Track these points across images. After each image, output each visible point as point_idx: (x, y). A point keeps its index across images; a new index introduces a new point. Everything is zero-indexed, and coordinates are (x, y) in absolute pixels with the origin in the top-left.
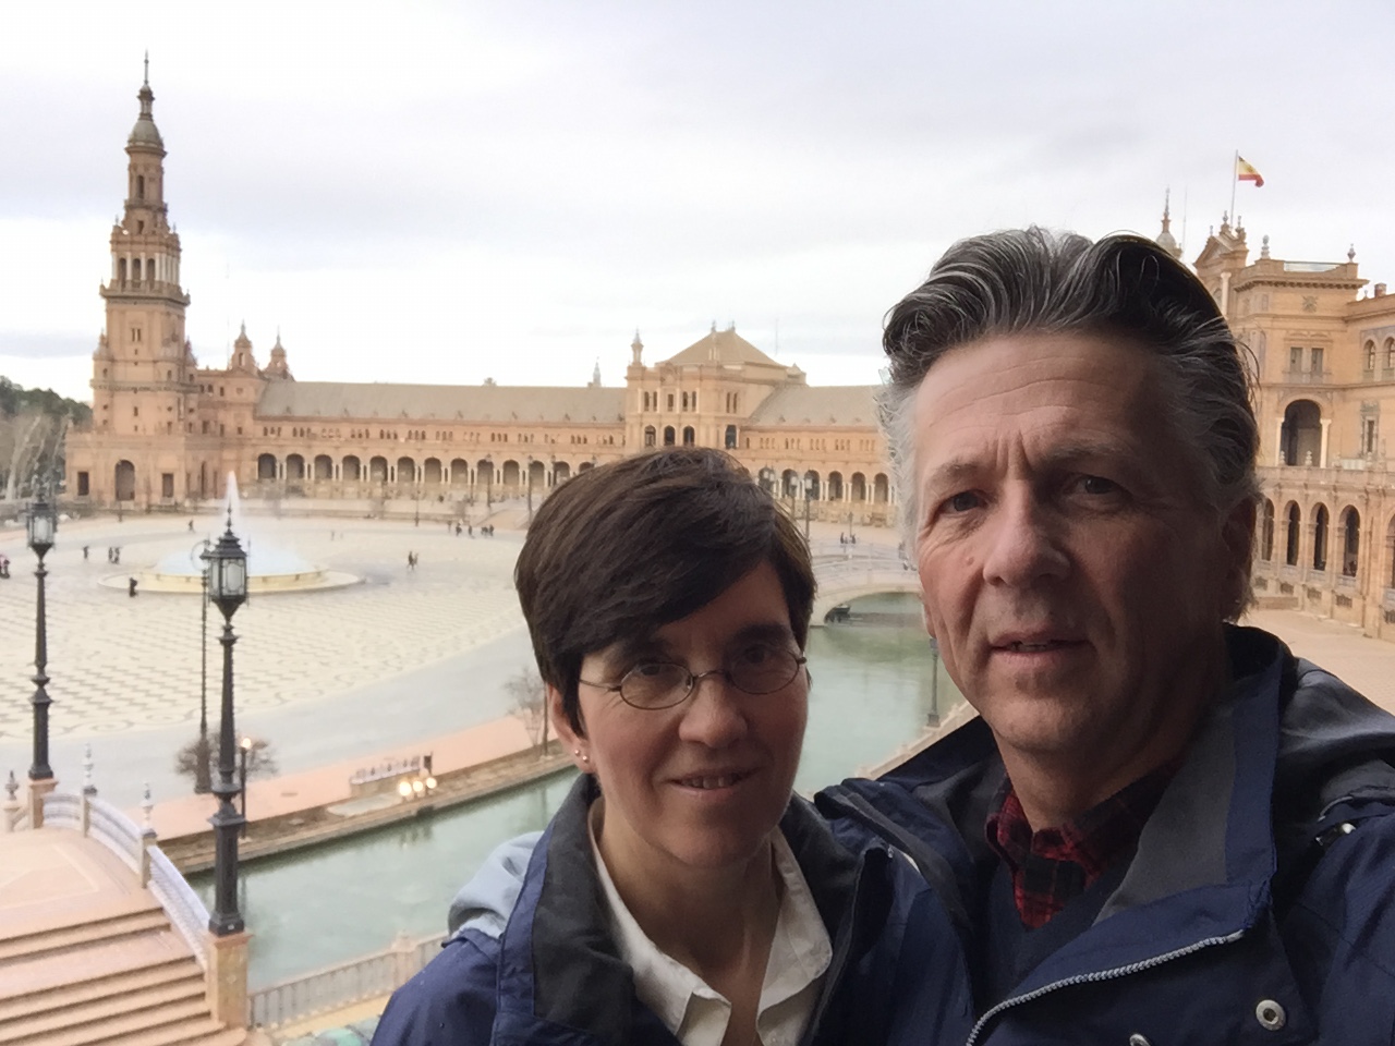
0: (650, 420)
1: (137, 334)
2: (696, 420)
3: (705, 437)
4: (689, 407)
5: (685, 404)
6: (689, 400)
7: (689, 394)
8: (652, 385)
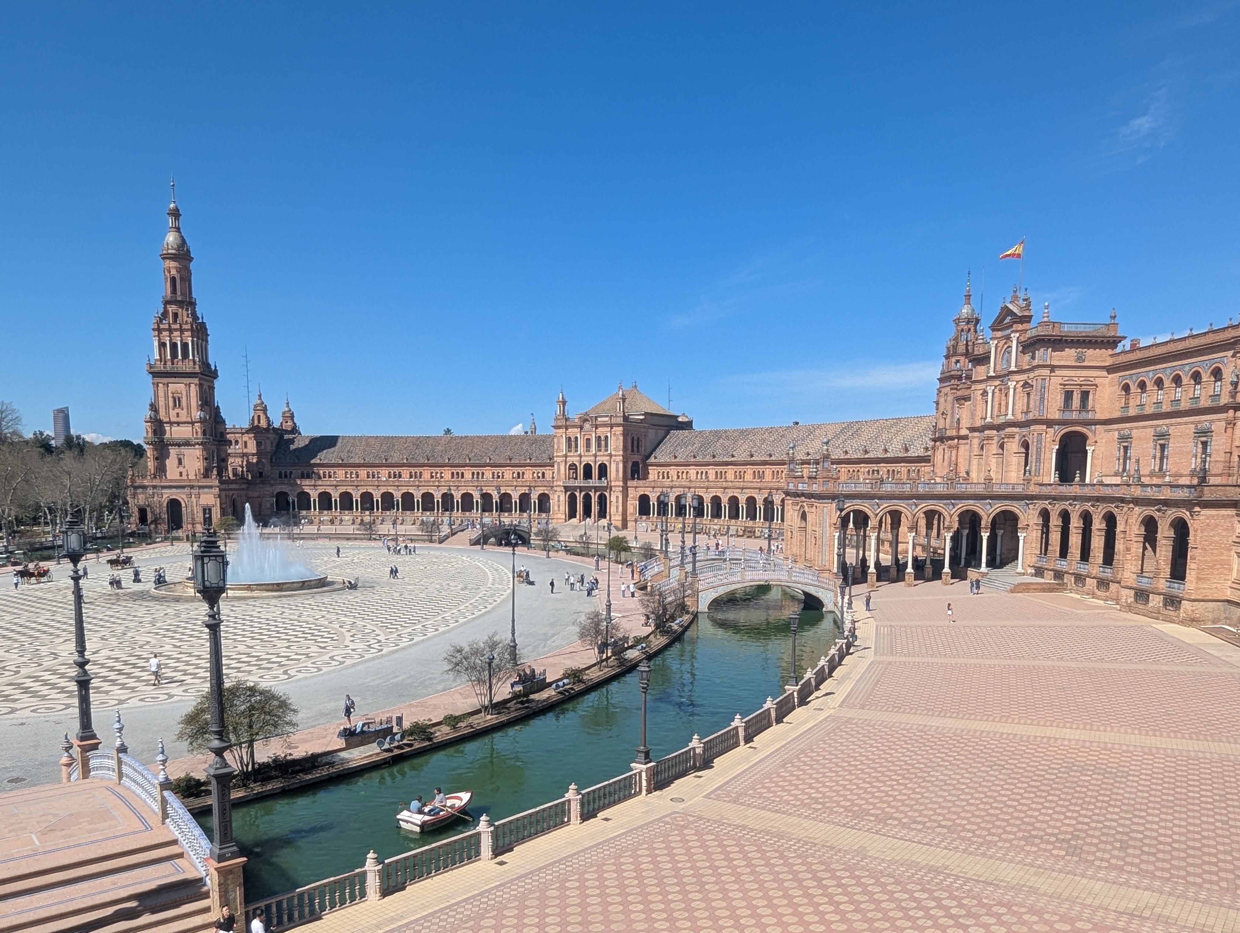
0: (573, 459)
1: (177, 402)
2: (608, 458)
3: (616, 470)
4: (603, 449)
5: (599, 445)
6: (603, 443)
7: (602, 438)
8: (573, 432)
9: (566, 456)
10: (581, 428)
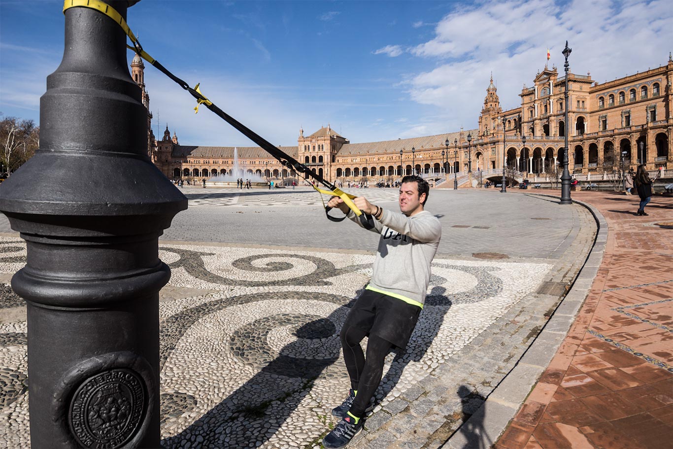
0: (306, 155)
2: (323, 153)
3: (327, 159)
4: (321, 149)
5: (319, 148)
6: (321, 147)
7: (321, 145)
8: (307, 143)
9: (304, 153)
10: (311, 141)
